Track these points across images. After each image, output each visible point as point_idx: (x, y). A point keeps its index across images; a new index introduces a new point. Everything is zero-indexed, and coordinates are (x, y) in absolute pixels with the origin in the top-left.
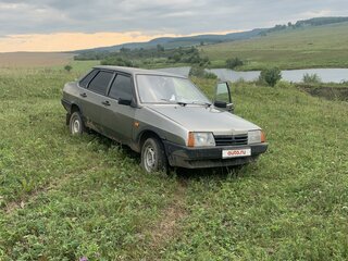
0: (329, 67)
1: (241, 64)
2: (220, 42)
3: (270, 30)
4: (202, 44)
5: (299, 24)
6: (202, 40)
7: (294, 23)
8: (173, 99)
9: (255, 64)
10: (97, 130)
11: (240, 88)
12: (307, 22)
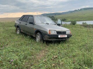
0: (89, 20)
1: (66, 20)
2: (60, 14)
3: (73, 11)
4: (55, 15)
5: (81, 9)
6: (55, 14)
7: (80, 9)
8: (45, 22)
9: (69, 20)
10: (24, 32)
11: (65, 25)
12: (83, 9)
